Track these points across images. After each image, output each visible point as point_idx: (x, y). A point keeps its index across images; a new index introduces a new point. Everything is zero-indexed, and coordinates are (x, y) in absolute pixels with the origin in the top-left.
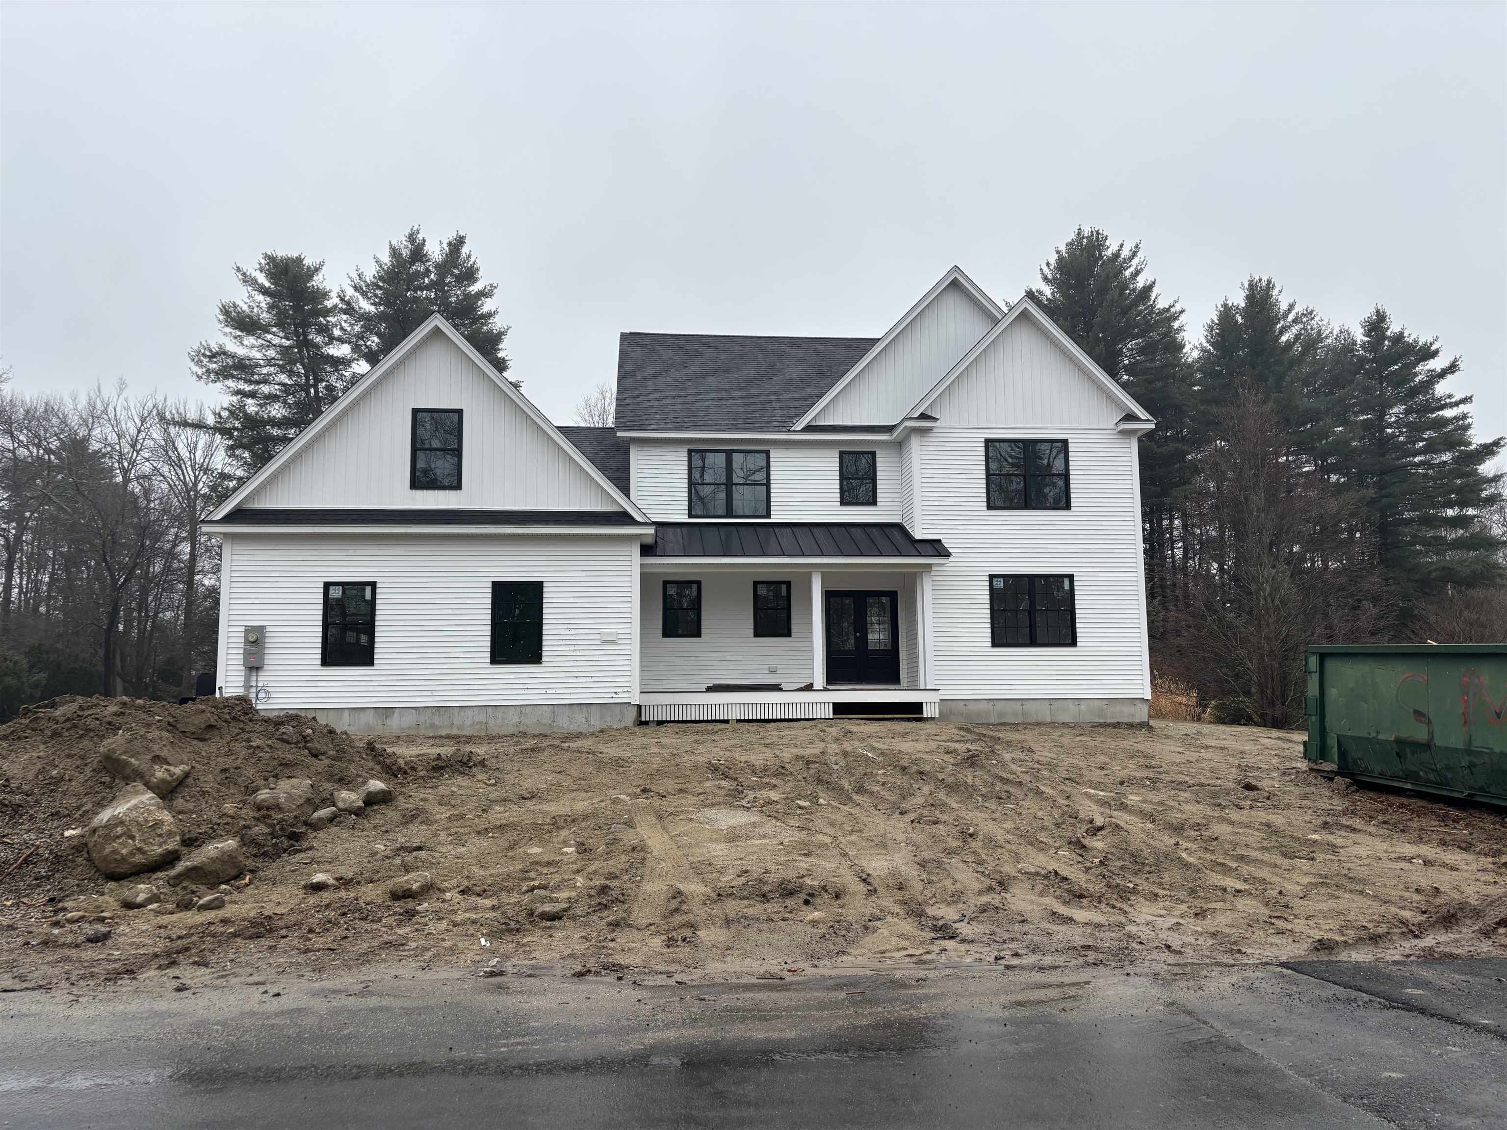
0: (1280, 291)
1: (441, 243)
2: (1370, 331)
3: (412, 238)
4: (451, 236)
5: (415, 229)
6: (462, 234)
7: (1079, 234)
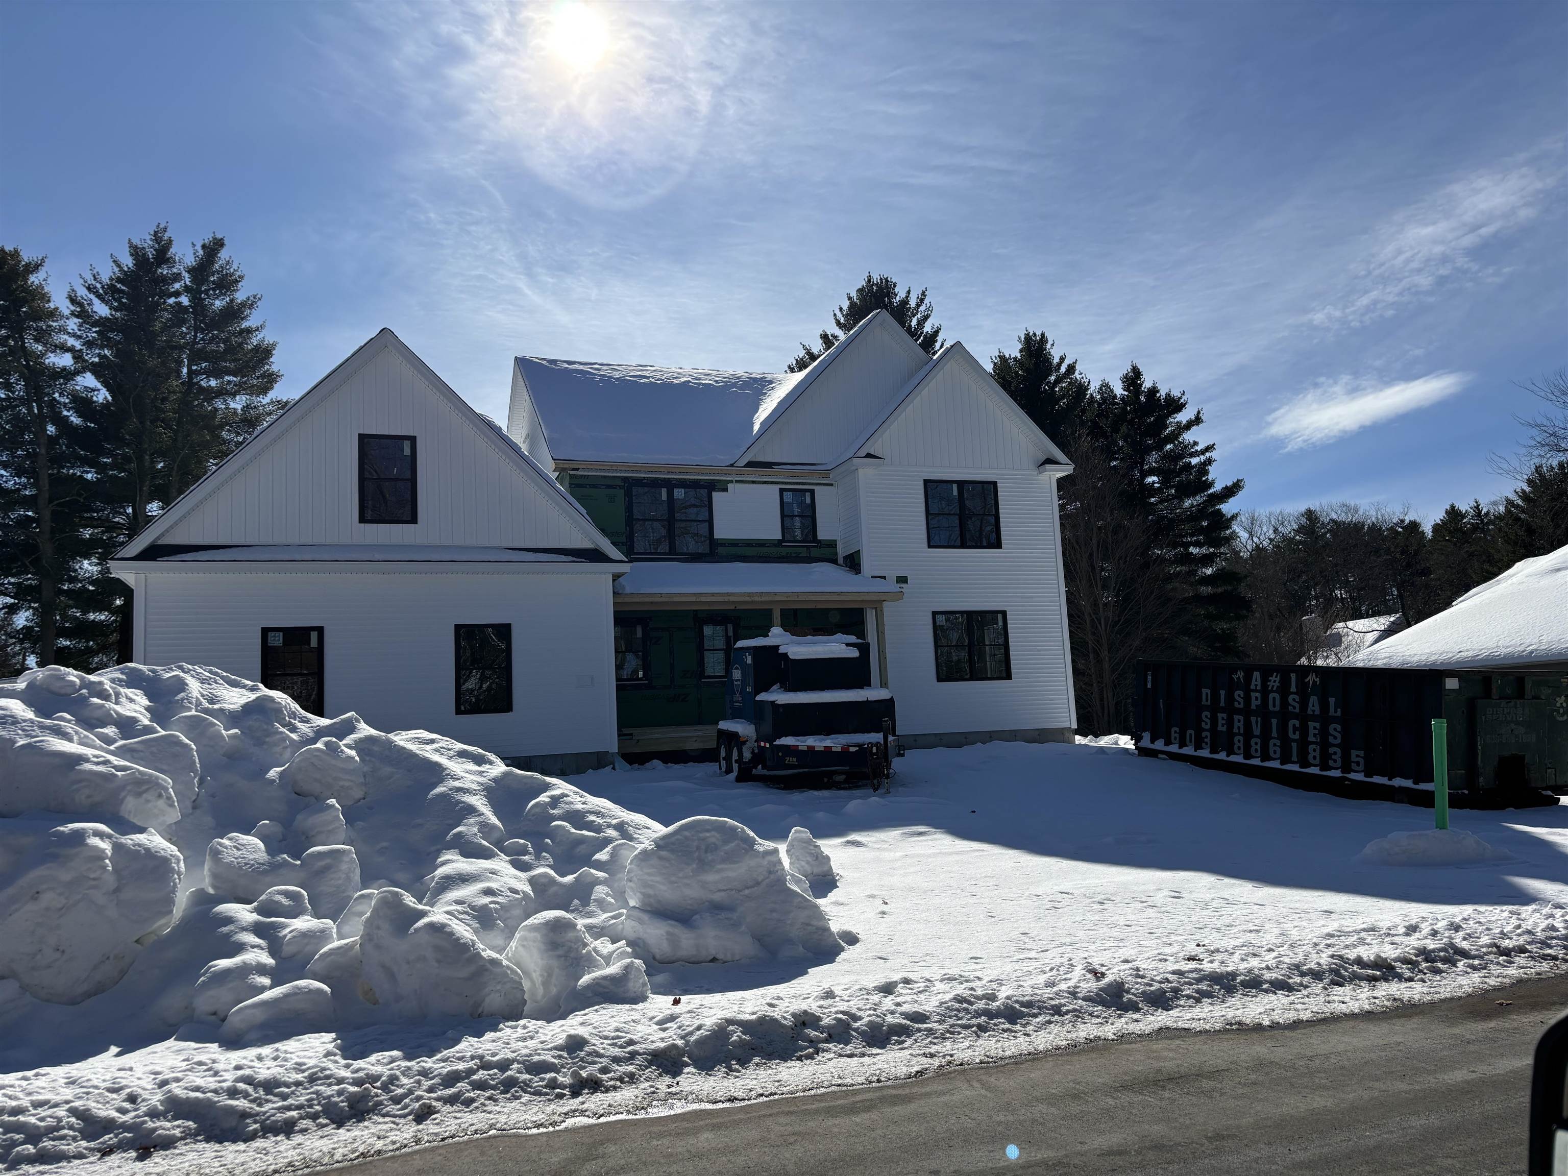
0: (1053, 345)
1: (194, 245)
2: (1129, 386)
3: (157, 236)
4: (207, 237)
5: (162, 226)
6: (219, 236)
7: (869, 281)
